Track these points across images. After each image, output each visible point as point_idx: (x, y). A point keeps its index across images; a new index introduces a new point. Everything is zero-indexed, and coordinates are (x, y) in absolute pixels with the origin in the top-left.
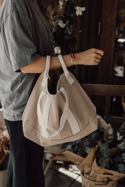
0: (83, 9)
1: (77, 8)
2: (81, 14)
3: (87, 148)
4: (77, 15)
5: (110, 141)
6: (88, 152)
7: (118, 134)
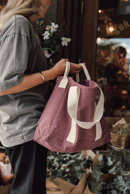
0: (69, 40)
1: (63, 39)
2: (66, 45)
3: (78, 173)
4: (63, 45)
5: (101, 167)
6: (79, 179)
7: (109, 159)
